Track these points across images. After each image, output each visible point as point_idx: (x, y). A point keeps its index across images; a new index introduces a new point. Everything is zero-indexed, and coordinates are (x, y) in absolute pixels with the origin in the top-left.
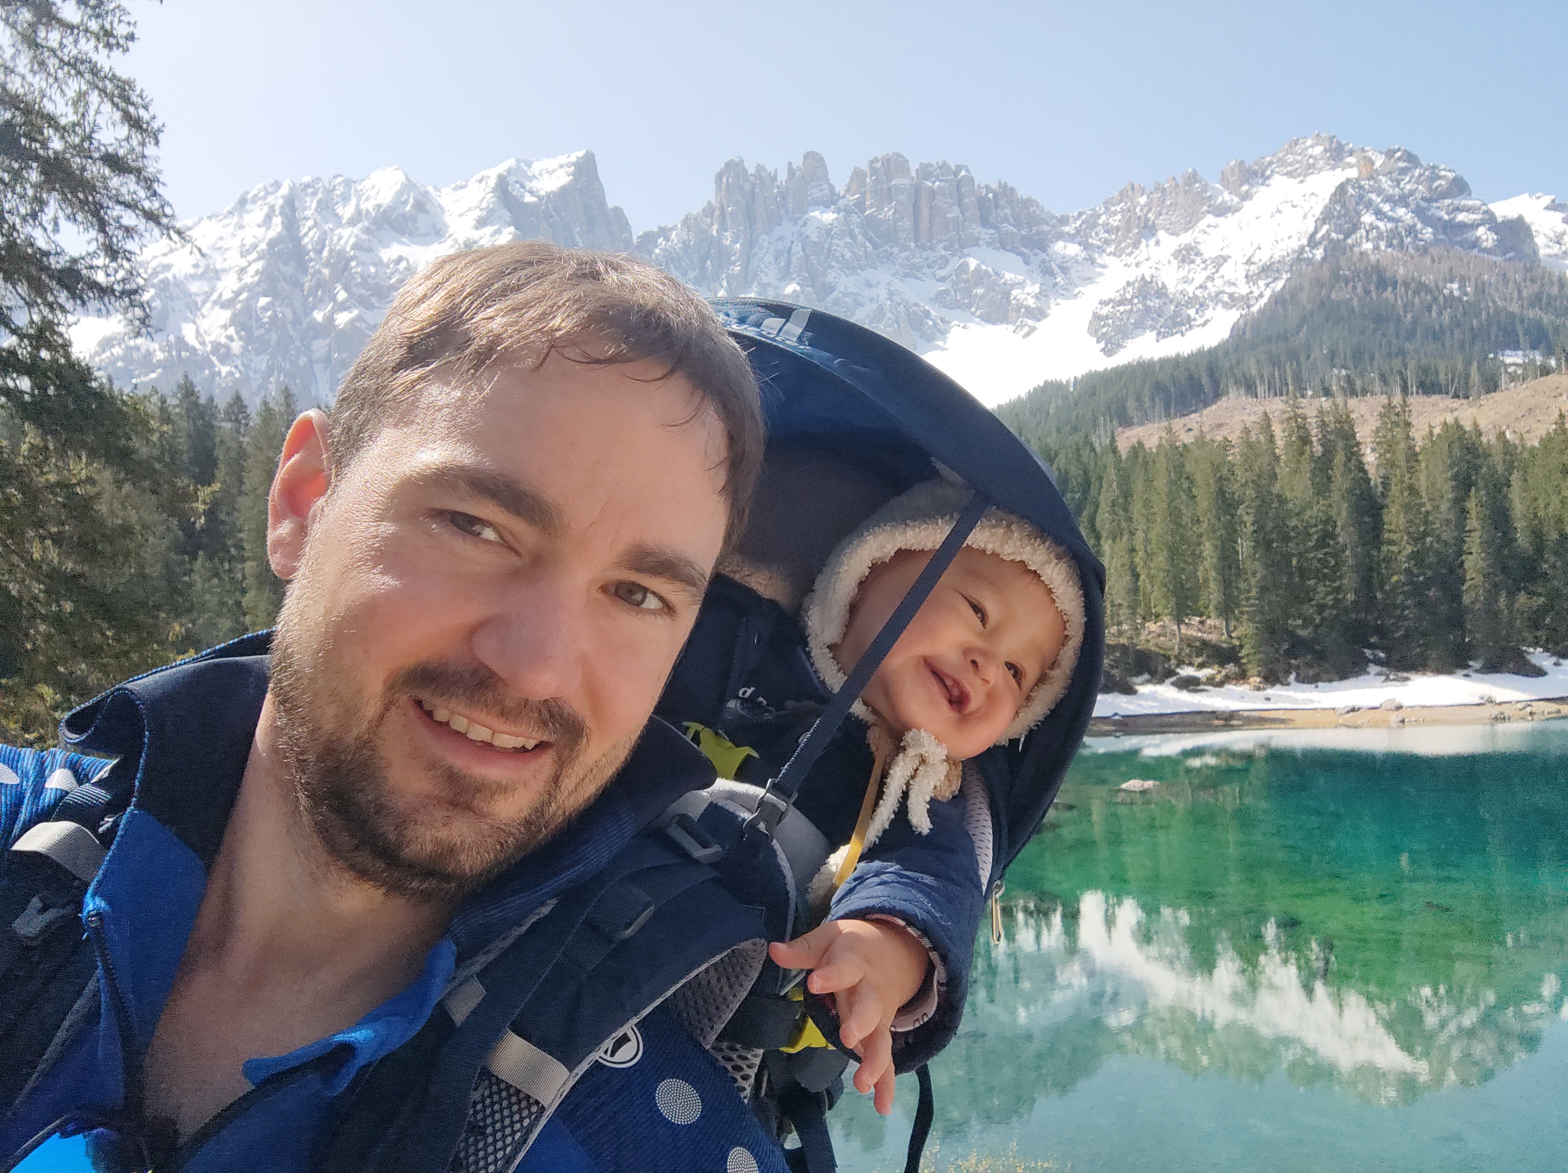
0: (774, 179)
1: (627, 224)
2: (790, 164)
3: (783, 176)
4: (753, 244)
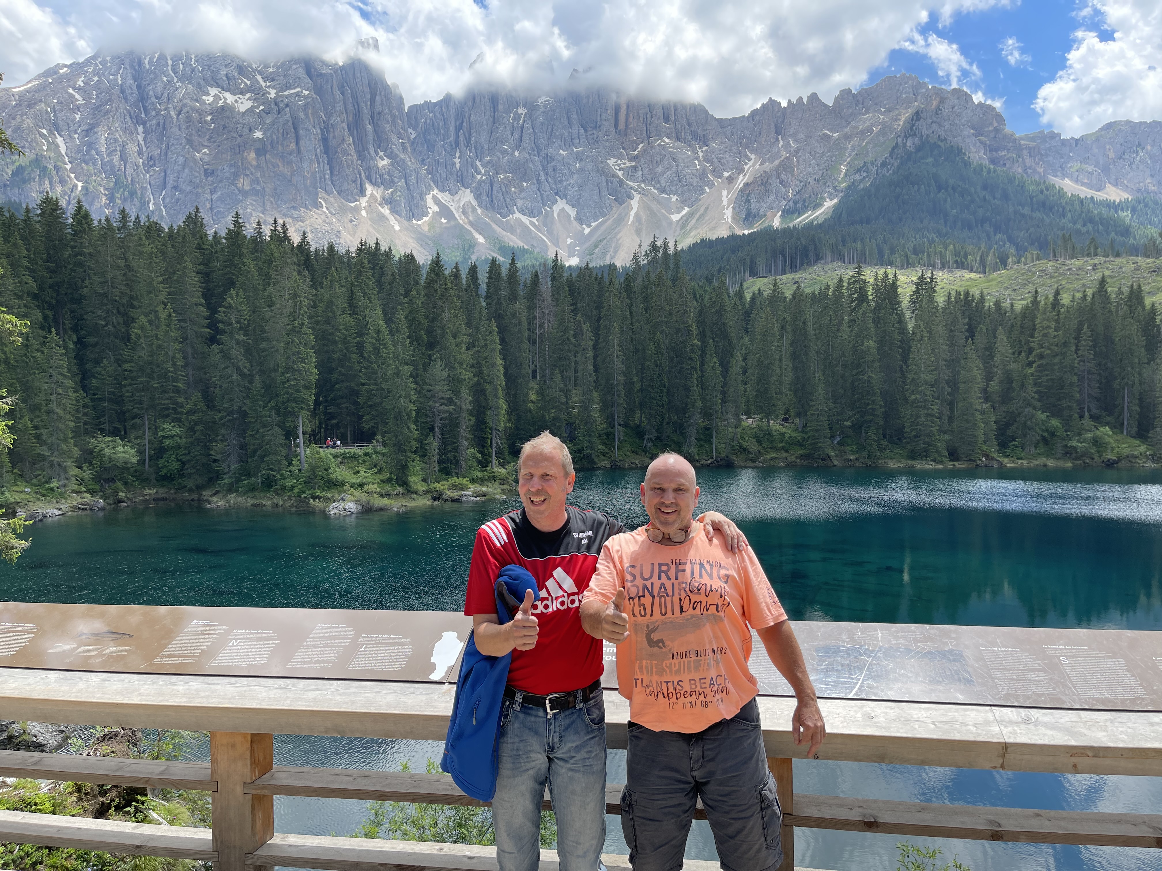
1: (401, 97)
4: (495, 121)
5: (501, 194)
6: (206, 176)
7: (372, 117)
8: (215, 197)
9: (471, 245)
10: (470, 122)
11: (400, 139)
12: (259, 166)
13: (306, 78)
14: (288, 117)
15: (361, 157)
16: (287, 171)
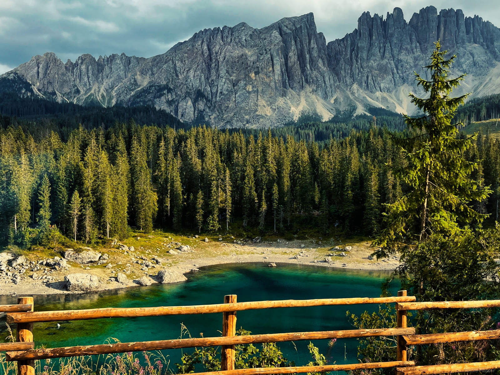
0: (381, 19)
1: (324, 38)
2: (388, 13)
3: (385, 18)
4: (371, 45)
5: (372, 81)
6: (234, 86)
7: (309, 50)
8: (237, 95)
9: (354, 109)
10: (358, 47)
11: (323, 59)
12: (256, 80)
13: (279, 36)
14: (269, 56)
15: (303, 70)
16: (267, 80)
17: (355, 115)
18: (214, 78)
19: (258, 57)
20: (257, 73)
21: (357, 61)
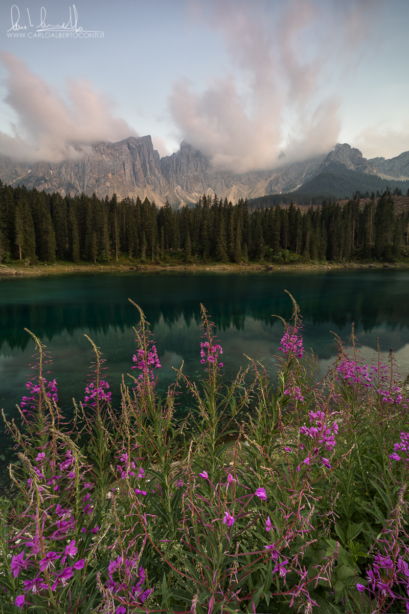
4: (188, 162)
5: (190, 186)
6: (97, 181)
7: (149, 162)
8: (99, 189)
9: (179, 203)
10: (181, 163)
11: (158, 169)
12: (112, 178)
13: (127, 149)
14: (121, 162)
15: (145, 176)
16: (121, 180)
17: (180, 207)
18: (81, 175)
19: (113, 162)
20: (112, 174)
21: (180, 172)
